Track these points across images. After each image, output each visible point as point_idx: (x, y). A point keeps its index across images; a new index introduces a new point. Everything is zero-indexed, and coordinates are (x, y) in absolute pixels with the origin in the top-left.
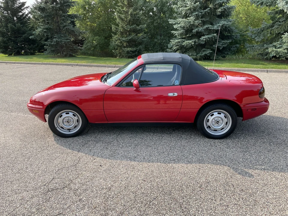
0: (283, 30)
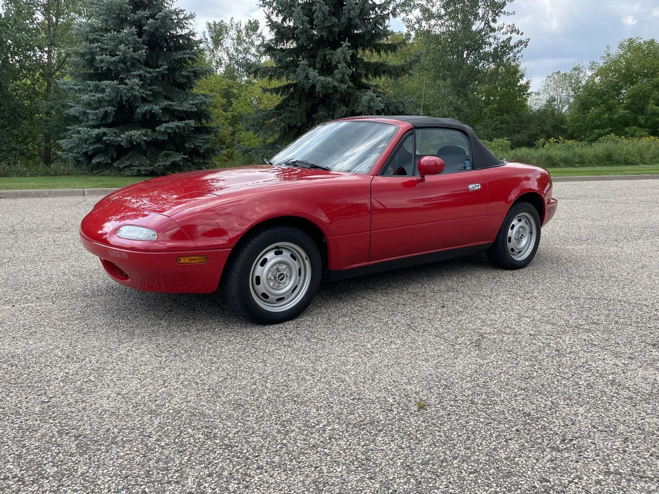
0: (299, 120)
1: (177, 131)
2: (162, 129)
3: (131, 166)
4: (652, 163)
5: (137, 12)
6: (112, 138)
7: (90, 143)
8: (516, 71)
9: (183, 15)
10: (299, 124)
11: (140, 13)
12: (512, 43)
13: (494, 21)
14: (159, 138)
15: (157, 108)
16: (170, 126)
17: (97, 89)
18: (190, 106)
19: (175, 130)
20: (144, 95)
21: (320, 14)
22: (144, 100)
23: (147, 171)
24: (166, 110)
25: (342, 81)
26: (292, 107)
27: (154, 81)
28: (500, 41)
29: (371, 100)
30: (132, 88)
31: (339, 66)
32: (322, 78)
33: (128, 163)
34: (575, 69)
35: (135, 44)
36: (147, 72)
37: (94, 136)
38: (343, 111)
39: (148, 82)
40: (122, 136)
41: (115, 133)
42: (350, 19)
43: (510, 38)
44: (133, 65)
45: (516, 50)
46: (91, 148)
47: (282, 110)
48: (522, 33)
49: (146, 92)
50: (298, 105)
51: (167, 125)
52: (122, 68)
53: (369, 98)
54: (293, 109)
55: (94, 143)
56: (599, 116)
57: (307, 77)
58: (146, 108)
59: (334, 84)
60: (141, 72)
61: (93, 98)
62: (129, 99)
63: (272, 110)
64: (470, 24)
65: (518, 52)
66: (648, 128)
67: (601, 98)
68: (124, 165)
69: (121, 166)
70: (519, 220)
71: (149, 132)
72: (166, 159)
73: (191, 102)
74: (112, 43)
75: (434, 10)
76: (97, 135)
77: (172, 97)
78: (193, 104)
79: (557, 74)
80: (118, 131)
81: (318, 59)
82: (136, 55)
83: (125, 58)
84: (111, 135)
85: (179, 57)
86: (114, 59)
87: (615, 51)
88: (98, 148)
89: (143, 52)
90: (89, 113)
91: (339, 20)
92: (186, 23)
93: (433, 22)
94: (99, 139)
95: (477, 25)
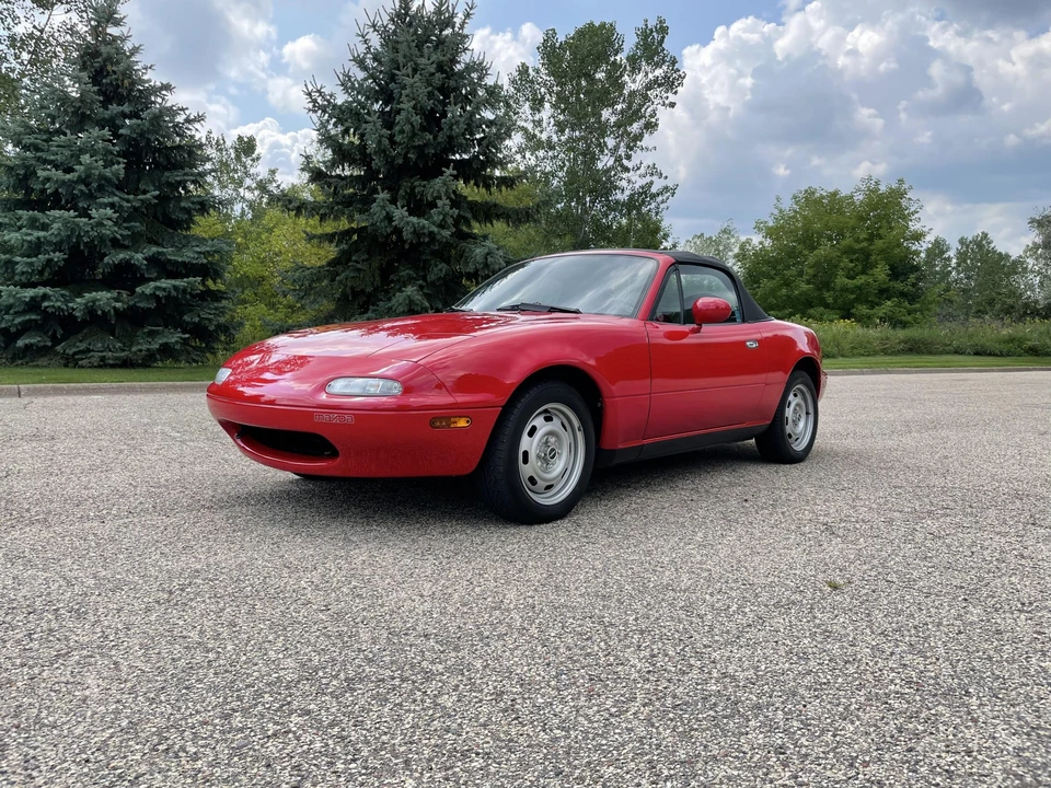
0: (369, 283)
1: (174, 293)
2: (148, 291)
3: (89, 350)
4: (853, 356)
5: (110, 107)
6: (59, 304)
7: (16, 313)
8: (657, 229)
9: (184, 117)
10: (369, 289)
11: (114, 108)
12: (654, 190)
13: (629, 157)
14: (141, 305)
15: (139, 256)
16: (164, 285)
17: (34, 224)
18: (196, 256)
19: (170, 292)
20: (119, 236)
21: (407, 128)
22: (116, 244)
23: (116, 358)
24: (153, 261)
25: (442, 226)
26: (357, 262)
27: (135, 214)
28: (637, 186)
29: (488, 254)
30: (100, 224)
31: (440, 203)
32: (414, 219)
33: (83, 346)
34: (724, 231)
35: (105, 155)
36: (124, 199)
37: (27, 300)
38: (441, 270)
39: (125, 215)
40: (78, 300)
41: (63, 295)
42: (450, 138)
43: (652, 183)
44: (101, 188)
45: (660, 199)
46: (18, 320)
47: (340, 268)
48: (666, 177)
49: (120, 232)
50: (367, 260)
51: (158, 284)
52: (81, 191)
53: (486, 250)
54: (359, 266)
55: (24, 312)
56: (773, 291)
57: (389, 218)
58: (121, 256)
59: (431, 229)
60: (116, 199)
61: (29, 238)
62: (92, 241)
63: (323, 267)
64: (594, 159)
65: (663, 202)
66: (839, 309)
67: (774, 268)
68: (75, 350)
69: (70, 352)
70: (795, 395)
71: (124, 294)
72: (150, 340)
73: (198, 249)
74: (67, 153)
75: (544, 137)
76: (32, 299)
77: (160, 241)
78: (200, 253)
79: (699, 237)
80: (67, 293)
81: (402, 192)
82: (108, 172)
83: (88, 176)
84: (55, 298)
85: (178, 179)
86: (68, 176)
87: (788, 205)
88: (30, 320)
89: (119, 168)
90: (17, 263)
91: (435, 137)
92: (187, 128)
93: (541, 153)
94: (33, 305)
95: (605, 161)
